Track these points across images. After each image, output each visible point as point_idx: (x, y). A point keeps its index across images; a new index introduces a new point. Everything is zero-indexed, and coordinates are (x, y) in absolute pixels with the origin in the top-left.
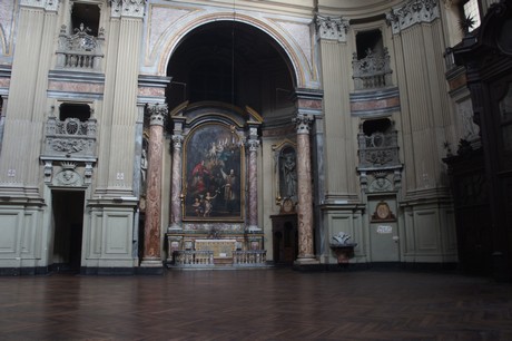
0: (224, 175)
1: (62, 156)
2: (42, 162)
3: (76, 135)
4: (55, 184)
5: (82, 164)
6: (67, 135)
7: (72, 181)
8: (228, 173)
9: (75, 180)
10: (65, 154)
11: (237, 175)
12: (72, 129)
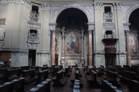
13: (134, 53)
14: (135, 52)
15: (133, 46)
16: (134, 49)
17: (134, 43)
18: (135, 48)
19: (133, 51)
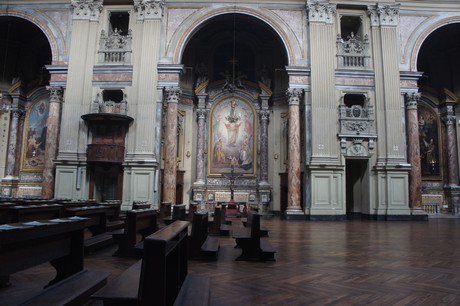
0: (426, 144)
1: (353, 134)
2: (340, 138)
3: (360, 118)
4: (349, 154)
5: (367, 139)
6: (354, 118)
7: (360, 152)
8: (429, 142)
9: (362, 151)
10: (355, 132)
11: (436, 143)
12: (357, 114)
13: (241, 167)
14: (246, 163)
15: (241, 143)
16: (244, 153)
17: (245, 133)
18: (247, 151)
19: (240, 162)
